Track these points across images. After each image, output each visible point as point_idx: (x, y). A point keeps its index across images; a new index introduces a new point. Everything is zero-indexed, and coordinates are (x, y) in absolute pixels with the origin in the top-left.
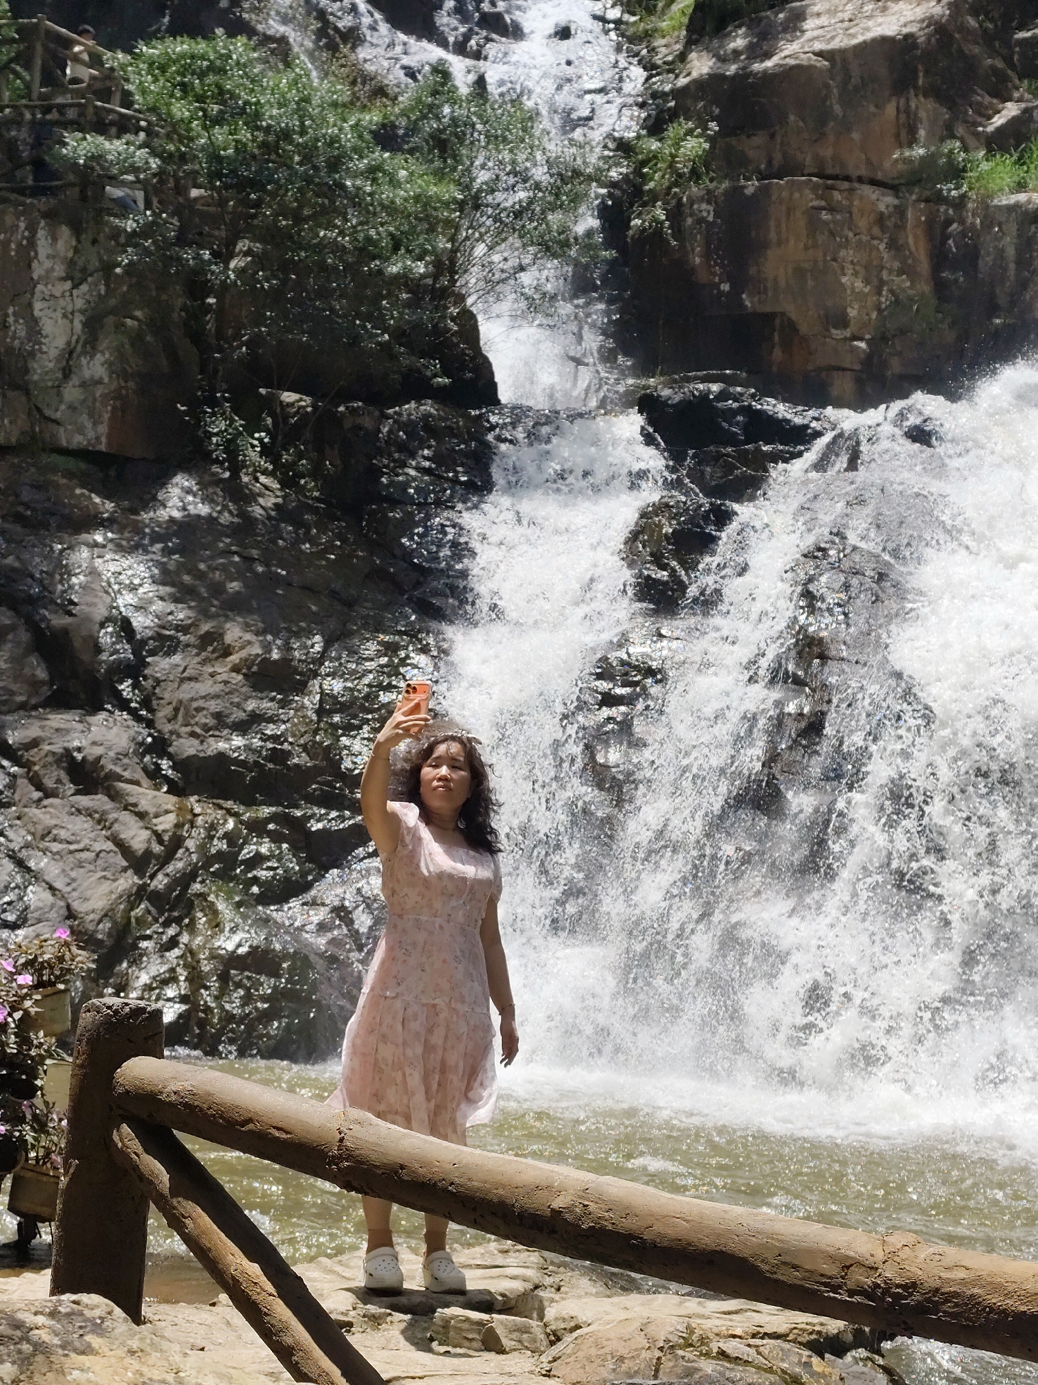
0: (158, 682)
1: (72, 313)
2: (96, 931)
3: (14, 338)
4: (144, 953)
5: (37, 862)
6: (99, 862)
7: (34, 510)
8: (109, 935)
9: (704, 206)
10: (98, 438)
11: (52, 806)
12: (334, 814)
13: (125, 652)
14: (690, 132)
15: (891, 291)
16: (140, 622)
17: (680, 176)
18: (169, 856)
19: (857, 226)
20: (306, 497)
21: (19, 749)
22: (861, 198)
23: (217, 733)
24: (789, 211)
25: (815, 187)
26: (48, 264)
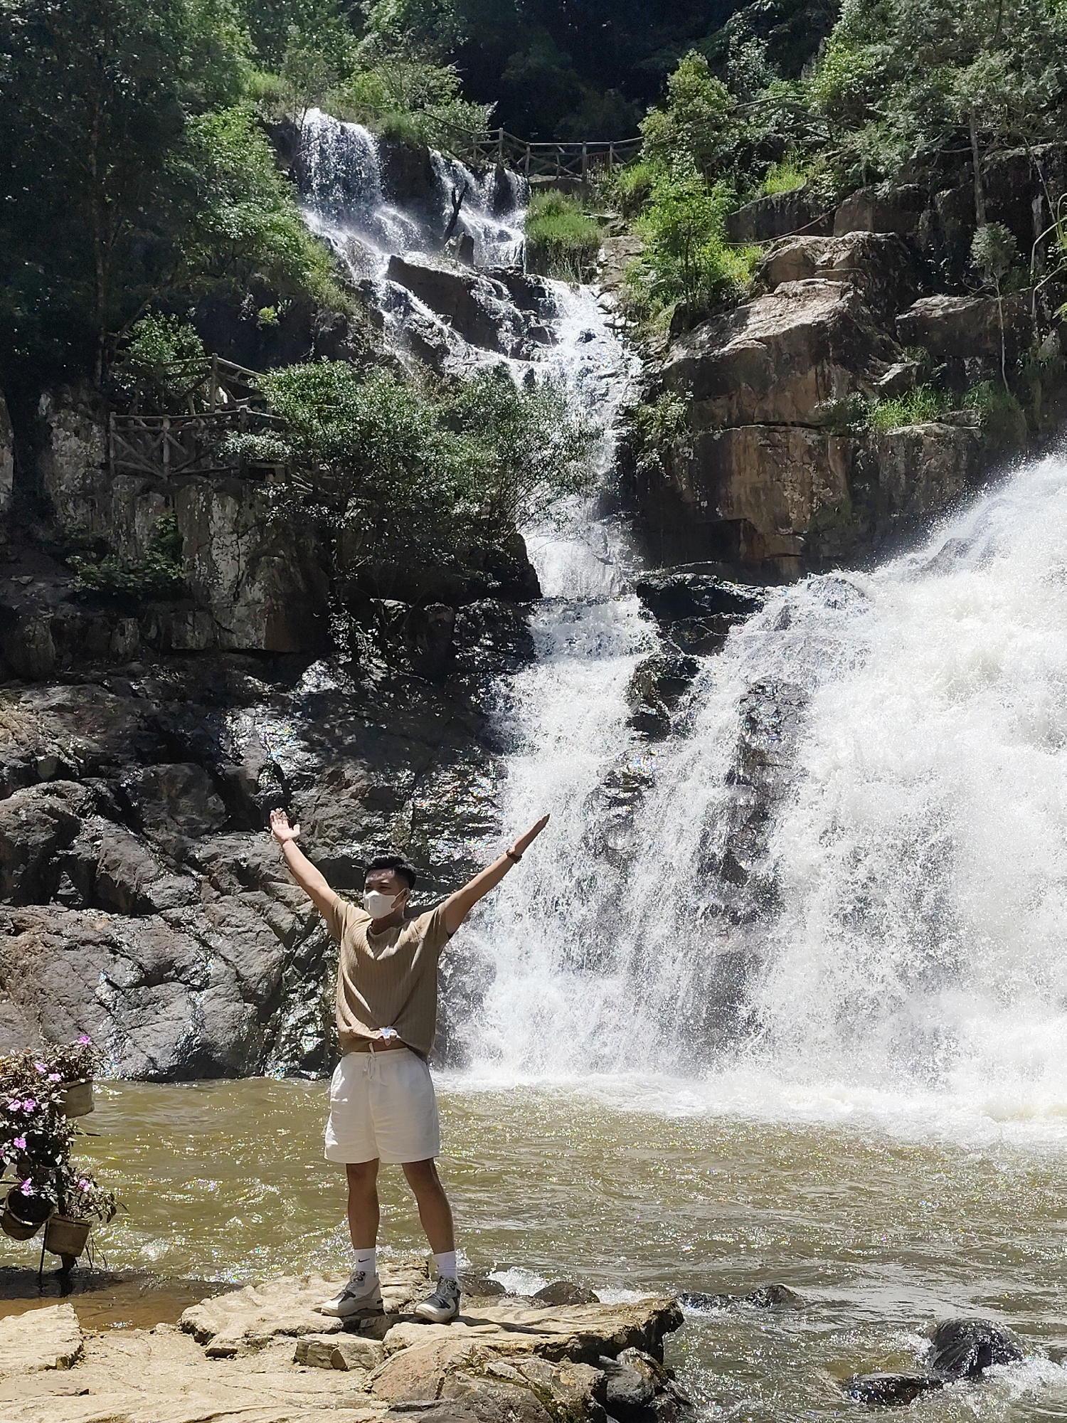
0: (300, 808)
1: (239, 556)
2: (257, 989)
3: (200, 576)
4: (293, 1002)
5: (216, 942)
6: (259, 939)
7: (214, 693)
8: (267, 991)
9: (686, 449)
10: (259, 640)
11: (225, 901)
12: (425, 894)
13: (277, 789)
14: (673, 400)
15: (819, 499)
16: (286, 767)
17: (669, 429)
18: (309, 932)
19: (793, 456)
20: (406, 672)
21: (203, 862)
22: (795, 437)
23: (342, 842)
24: (746, 448)
25: (762, 432)
26: (220, 524)
